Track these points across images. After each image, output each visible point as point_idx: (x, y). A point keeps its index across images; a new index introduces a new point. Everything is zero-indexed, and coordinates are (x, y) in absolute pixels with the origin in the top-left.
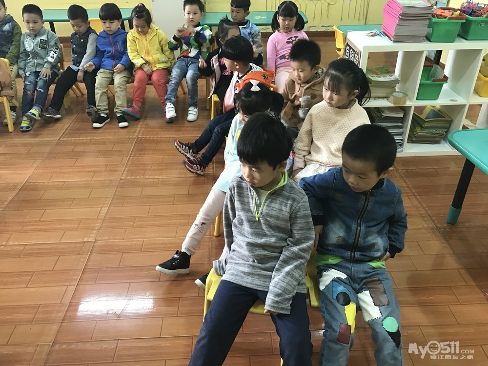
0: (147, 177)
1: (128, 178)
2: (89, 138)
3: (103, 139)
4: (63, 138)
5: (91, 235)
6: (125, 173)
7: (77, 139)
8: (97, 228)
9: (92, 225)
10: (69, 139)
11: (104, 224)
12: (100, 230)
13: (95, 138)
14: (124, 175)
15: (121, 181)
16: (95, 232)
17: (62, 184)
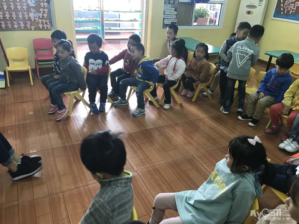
0: (204, 165)
1: (197, 158)
2: (216, 126)
3: (221, 131)
4: (206, 118)
5: (139, 168)
6: (200, 154)
7: (211, 123)
8: (146, 167)
9: (147, 163)
10: (208, 120)
11: (150, 168)
12: (144, 169)
13: (219, 128)
14: (197, 155)
15: (191, 156)
16: (142, 167)
17: (171, 137)
